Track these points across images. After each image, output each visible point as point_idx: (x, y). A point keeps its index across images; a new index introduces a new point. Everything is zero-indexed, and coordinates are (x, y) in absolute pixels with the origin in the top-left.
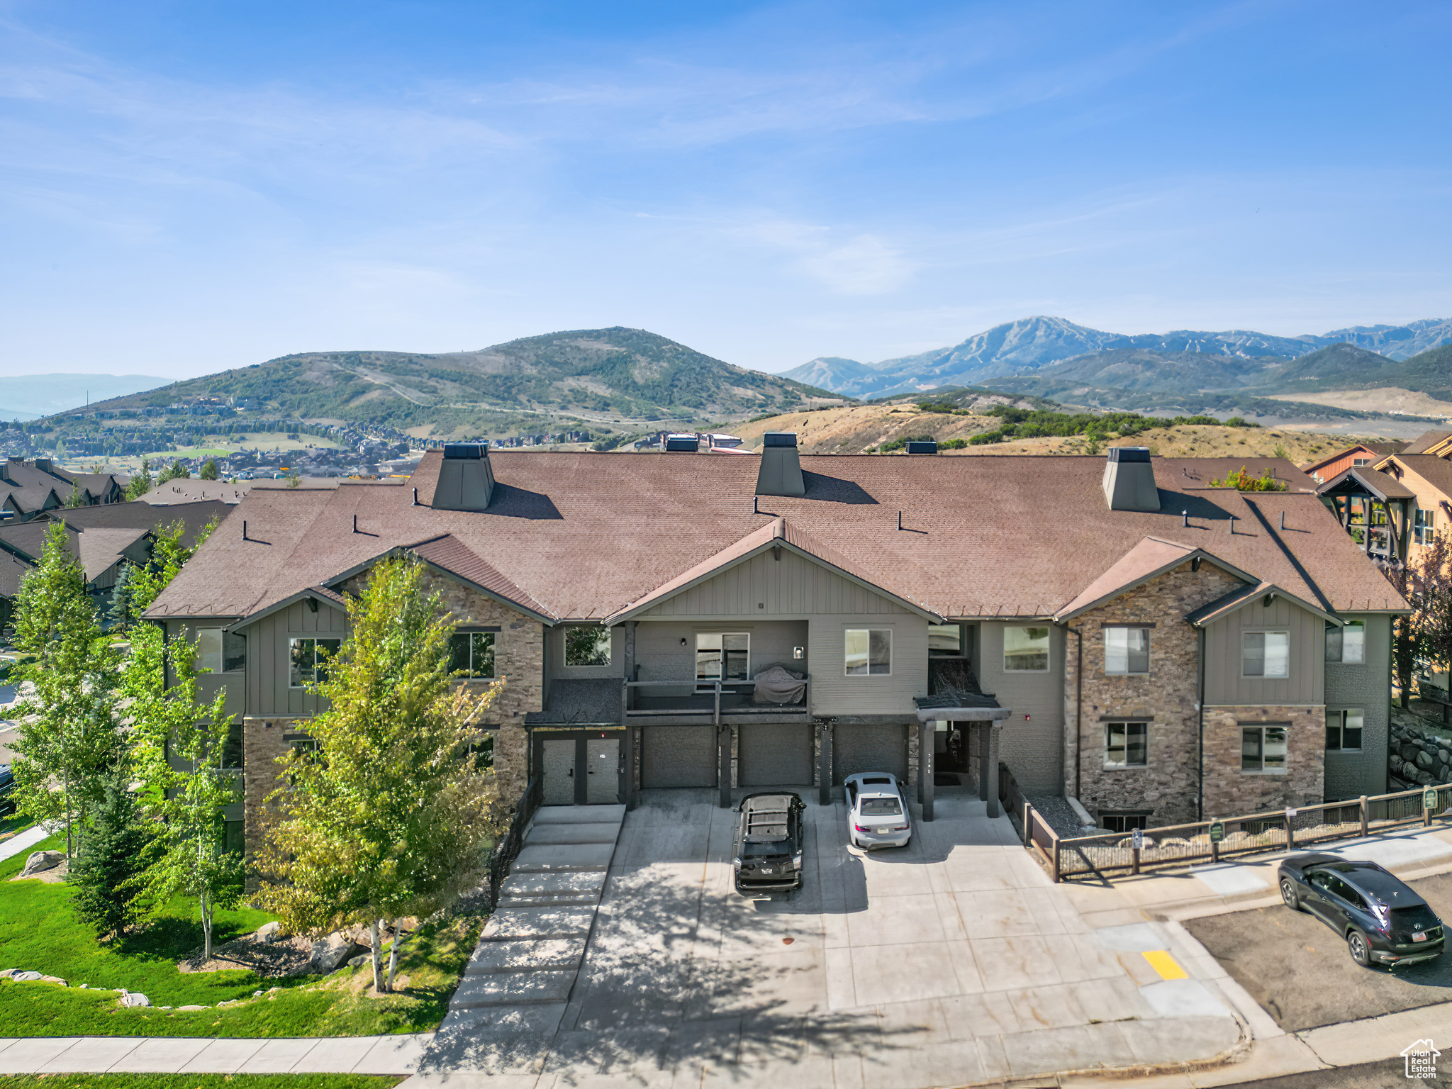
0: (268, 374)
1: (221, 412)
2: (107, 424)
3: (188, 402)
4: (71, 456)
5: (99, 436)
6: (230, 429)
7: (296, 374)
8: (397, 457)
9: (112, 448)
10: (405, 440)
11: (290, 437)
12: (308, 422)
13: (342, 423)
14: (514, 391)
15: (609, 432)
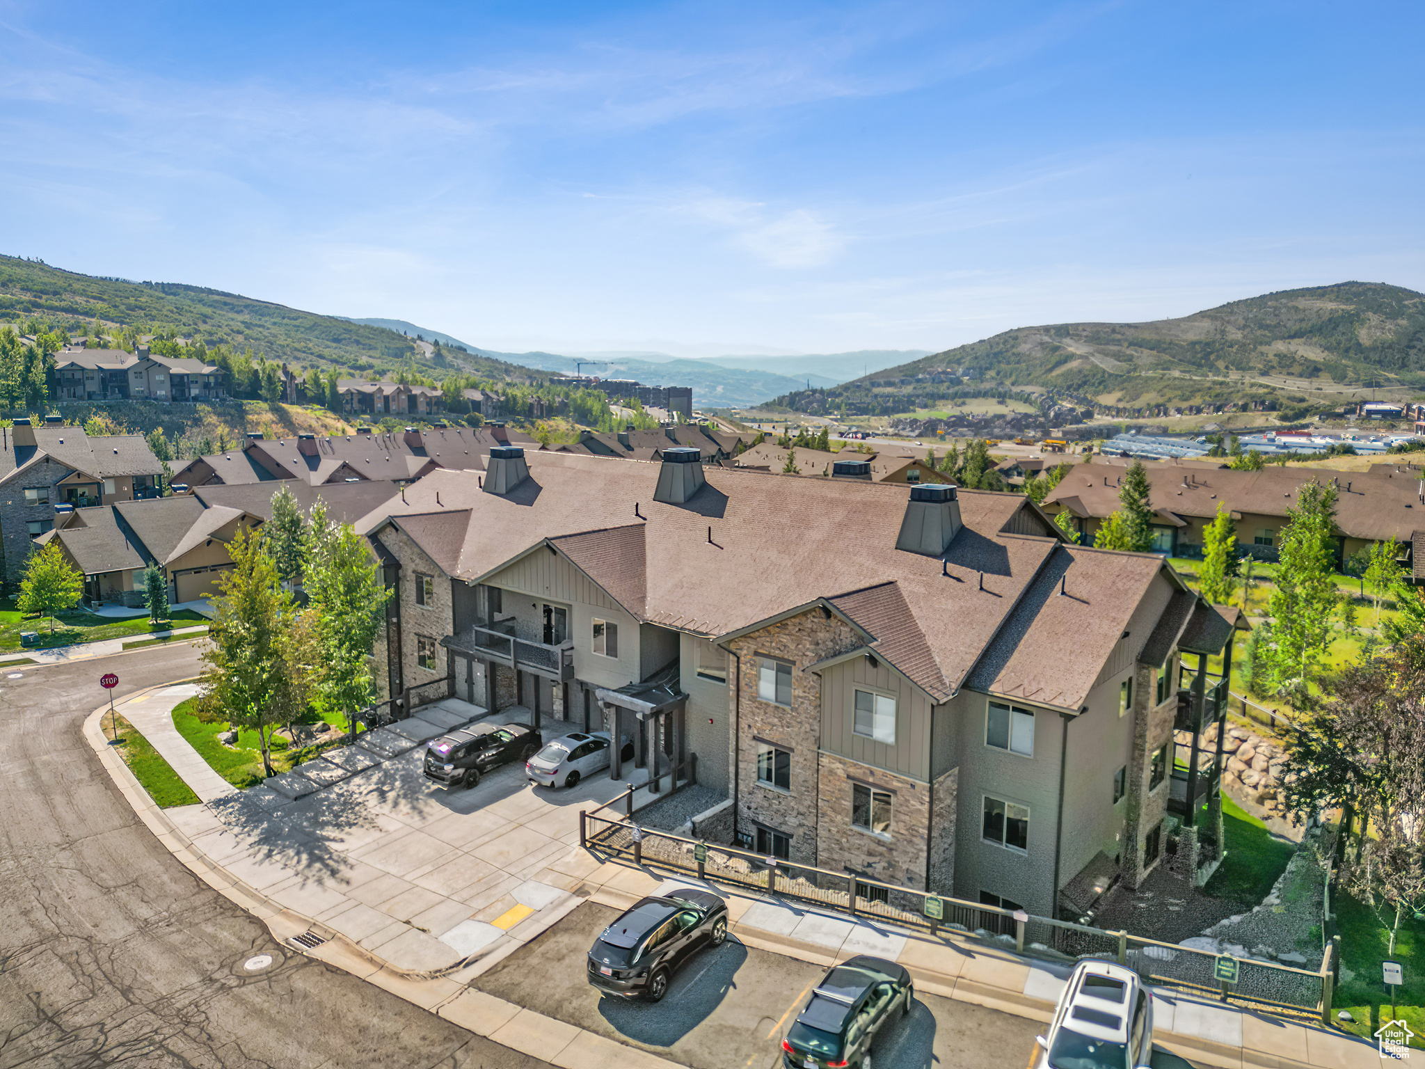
0: (991, 347)
1: (951, 381)
2: (876, 390)
3: (929, 373)
4: (848, 415)
5: (868, 400)
6: (955, 396)
7: (1013, 346)
8: (1080, 422)
9: (873, 410)
10: (1093, 407)
11: (1000, 403)
12: (1016, 389)
13: (1043, 390)
14: (1212, 357)
15: (1302, 400)
